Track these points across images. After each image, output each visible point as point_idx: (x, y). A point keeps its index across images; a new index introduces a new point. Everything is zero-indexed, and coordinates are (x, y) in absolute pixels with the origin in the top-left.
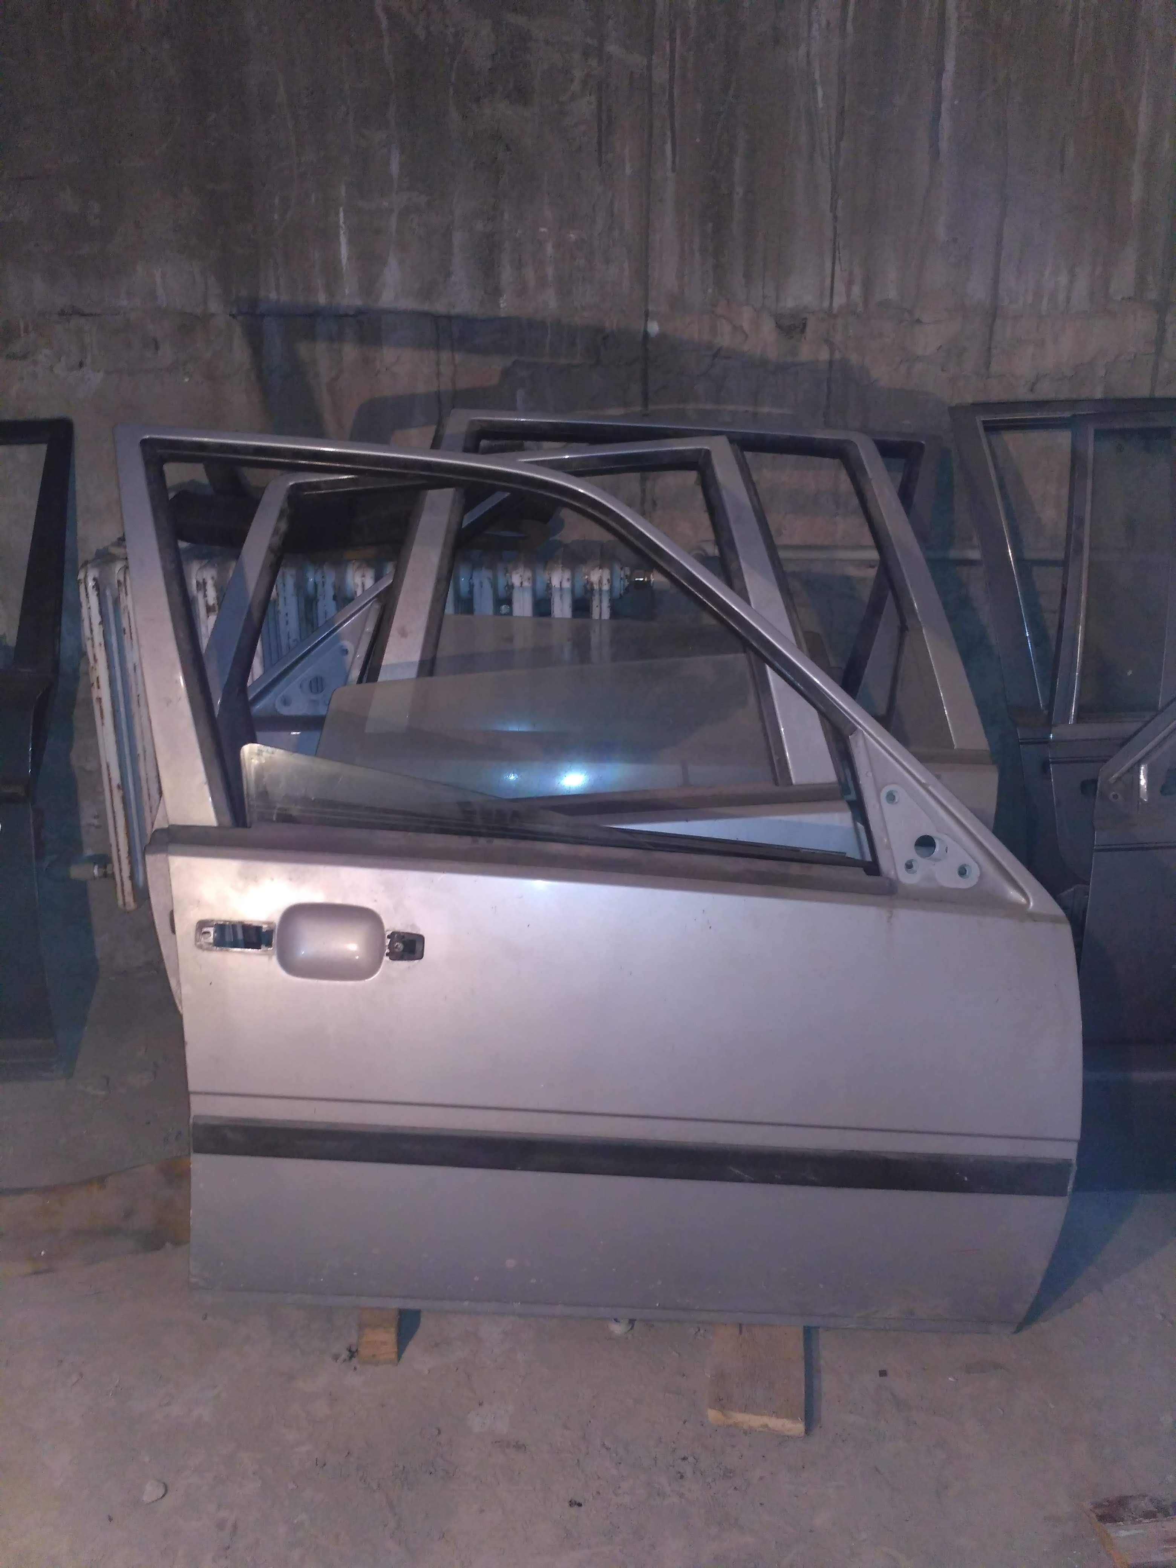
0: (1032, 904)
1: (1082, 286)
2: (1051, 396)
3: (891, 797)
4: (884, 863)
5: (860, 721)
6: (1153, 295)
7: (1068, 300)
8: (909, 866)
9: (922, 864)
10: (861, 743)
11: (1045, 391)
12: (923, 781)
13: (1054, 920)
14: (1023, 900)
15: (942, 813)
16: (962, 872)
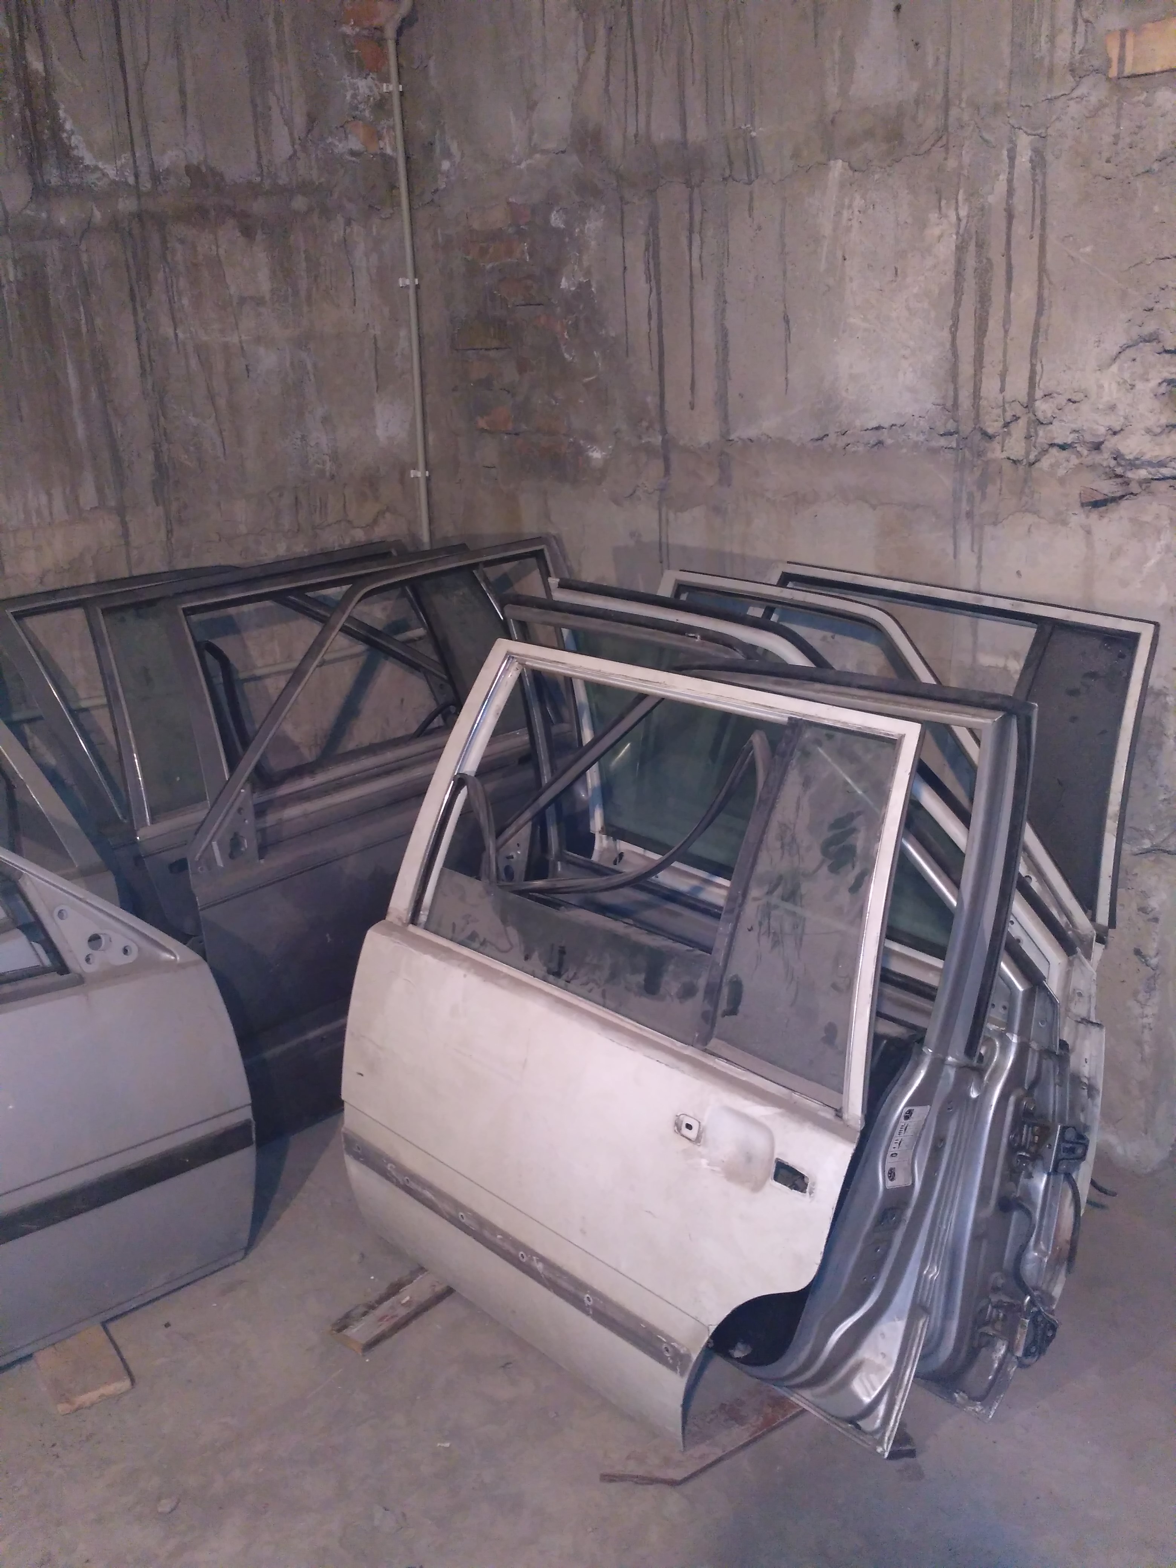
0: (178, 958)
1: (59, 504)
2: (58, 586)
3: (61, 914)
4: (70, 963)
5: (23, 867)
6: (112, 503)
7: (51, 514)
8: (88, 960)
9: (97, 955)
10: (28, 883)
11: (52, 583)
12: (81, 897)
13: (196, 963)
14: (173, 958)
15: (101, 916)
16: (125, 951)
